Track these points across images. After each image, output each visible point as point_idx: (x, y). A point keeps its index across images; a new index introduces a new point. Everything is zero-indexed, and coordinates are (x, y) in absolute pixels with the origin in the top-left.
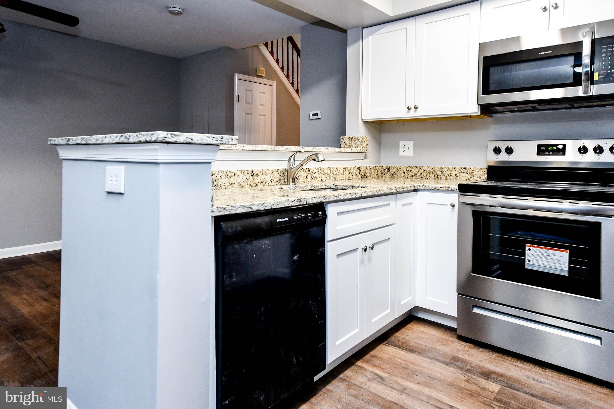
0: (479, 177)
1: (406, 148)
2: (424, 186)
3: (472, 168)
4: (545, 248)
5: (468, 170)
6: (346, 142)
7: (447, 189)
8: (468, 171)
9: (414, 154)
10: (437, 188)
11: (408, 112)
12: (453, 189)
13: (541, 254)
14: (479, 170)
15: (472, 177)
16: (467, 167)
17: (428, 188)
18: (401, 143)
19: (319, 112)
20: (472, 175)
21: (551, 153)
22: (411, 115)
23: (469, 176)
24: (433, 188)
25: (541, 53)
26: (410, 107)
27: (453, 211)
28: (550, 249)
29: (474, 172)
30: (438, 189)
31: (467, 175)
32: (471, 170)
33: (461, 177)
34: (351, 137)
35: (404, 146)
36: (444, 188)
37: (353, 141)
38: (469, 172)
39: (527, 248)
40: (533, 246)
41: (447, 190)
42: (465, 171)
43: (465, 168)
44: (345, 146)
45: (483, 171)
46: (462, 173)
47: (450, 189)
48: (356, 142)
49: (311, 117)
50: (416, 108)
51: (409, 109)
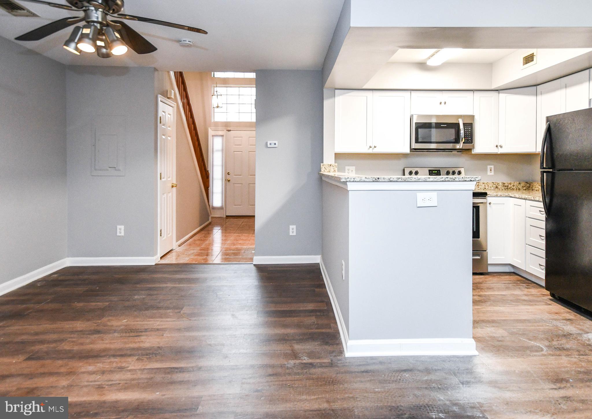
1: (350, 171)
6: (326, 167)
11: (369, 149)
18: (347, 168)
21: (435, 174)
22: (370, 151)
25: (442, 125)
26: (371, 146)
34: (330, 164)
35: (348, 170)
37: (331, 167)
44: (325, 170)
48: (334, 167)
49: (269, 146)
50: (375, 147)
51: (370, 147)
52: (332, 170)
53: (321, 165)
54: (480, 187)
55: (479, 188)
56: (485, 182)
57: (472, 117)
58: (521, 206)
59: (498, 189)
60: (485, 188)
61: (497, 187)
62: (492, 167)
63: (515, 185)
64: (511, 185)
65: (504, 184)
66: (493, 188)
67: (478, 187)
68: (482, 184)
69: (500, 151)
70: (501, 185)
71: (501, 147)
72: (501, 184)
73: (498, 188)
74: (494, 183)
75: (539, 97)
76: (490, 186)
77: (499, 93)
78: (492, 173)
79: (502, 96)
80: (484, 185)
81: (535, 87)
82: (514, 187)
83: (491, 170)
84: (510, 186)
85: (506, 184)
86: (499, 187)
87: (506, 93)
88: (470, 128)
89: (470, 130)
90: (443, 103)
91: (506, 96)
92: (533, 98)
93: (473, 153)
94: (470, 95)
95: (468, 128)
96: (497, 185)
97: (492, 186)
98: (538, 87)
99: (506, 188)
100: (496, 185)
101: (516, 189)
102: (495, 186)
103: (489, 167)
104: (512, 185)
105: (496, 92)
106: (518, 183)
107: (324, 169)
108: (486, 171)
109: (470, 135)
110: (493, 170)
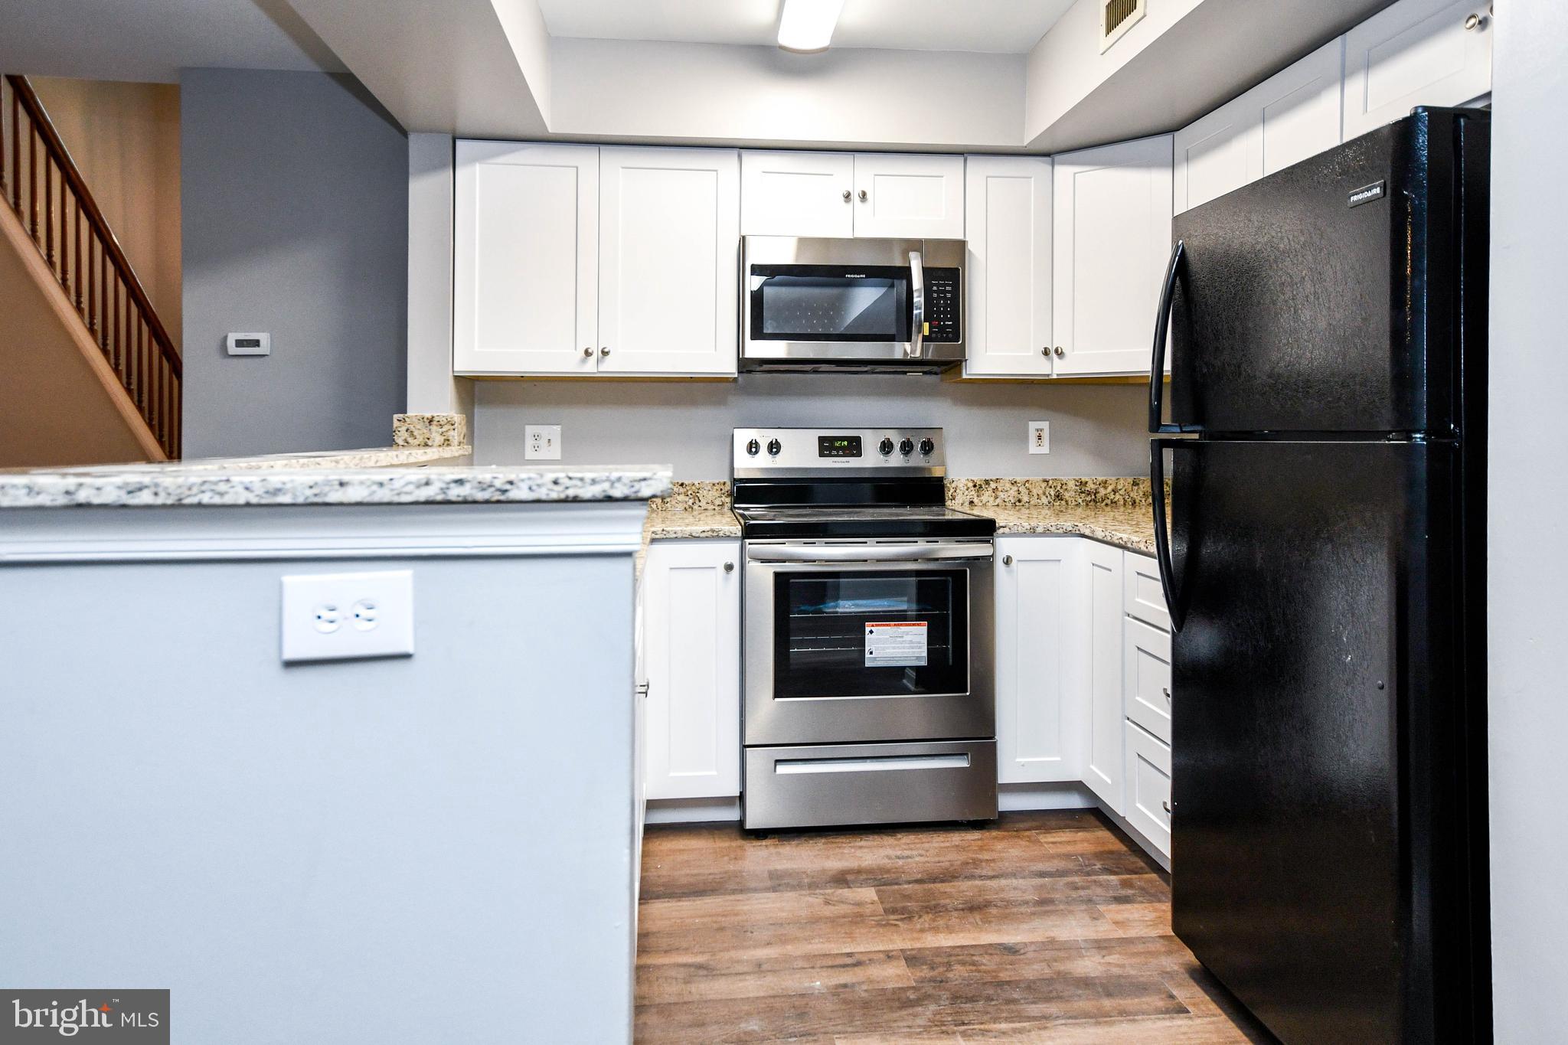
0: (710, 501)
1: (543, 442)
2: (665, 533)
3: (696, 483)
4: (895, 625)
5: (688, 488)
6: (412, 428)
7: (715, 534)
8: (688, 491)
9: (562, 456)
10: (694, 534)
11: (583, 361)
13: (888, 637)
14: (709, 488)
15: (697, 501)
16: (686, 482)
17: (675, 536)
18: (530, 430)
19: (264, 338)
20: (696, 498)
21: (841, 453)
22: (590, 368)
23: (691, 501)
24: (684, 536)
26: (590, 351)
27: (726, 580)
28: (901, 625)
29: (701, 492)
30: (697, 535)
31: (687, 499)
32: (693, 488)
33: (673, 503)
34: (429, 415)
35: (536, 437)
36: (710, 533)
37: (434, 428)
38: (689, 493)
39: (868, 629)
40: (877, 625)
41: (716, 537)
42: (682, 490)
43: (682, 485)
44: (410, 440)
45: (717, 490)
46: (676, 495)
47: (721, 534)
48: (444, 429)
49: (232, 349)
50: (605, 353)
51: (588, 353)
52: (438, 439)
53: (395, 421)
54: (1001, 495)
55: (998, 501)
56: (1018, 479)
57: (960, 246)
58: (1110, 570)
59: (1063, 502)
60: (1020, 501)
61: (1058, 497)
62: (1045, 425)
63: (1119, 487)
64: (1106, 488)
65: (1083, 484)
66: (1044, 500)
67: (996, 498)
68: (1008, 485)
69: (1059, 369)
70: (1074, 487)
71: (1060, 354)
72: (1071, 485)
73: (1062, 500)
74: (1051, 482)
75: (1181, 172)
76: (1035, 492)
77: (1054, 165)
78: (1045, 449)
79: (1065, 173)
80: (1016, 489)
81: (1169, 138)
82: (1118, 497)
83: (1040, 437)
84: (1102, 491)
85: (1091, 486)
86: (1067, 495)
88: (949, 285)
89: (949, 292)
90: (856, 198)
91: (1075, 173)
92: (1163, 176)
93: (964, 376)
94: (951, 169)
95: (945, 285)
96: (1059, 488)
97: (1044, 494)
98: (1177, 135)
99: (1089, 499)
100: (1055, 487)
101: (1122, 503)
102: (1052, 493)
103: (1033, 426)
104: (1110, 489)
105: (1044, 162)
106: (1130, 480)
107: (406, 435)
108: (1025, 439)
109: (949, 313)
110: (1046, 435)
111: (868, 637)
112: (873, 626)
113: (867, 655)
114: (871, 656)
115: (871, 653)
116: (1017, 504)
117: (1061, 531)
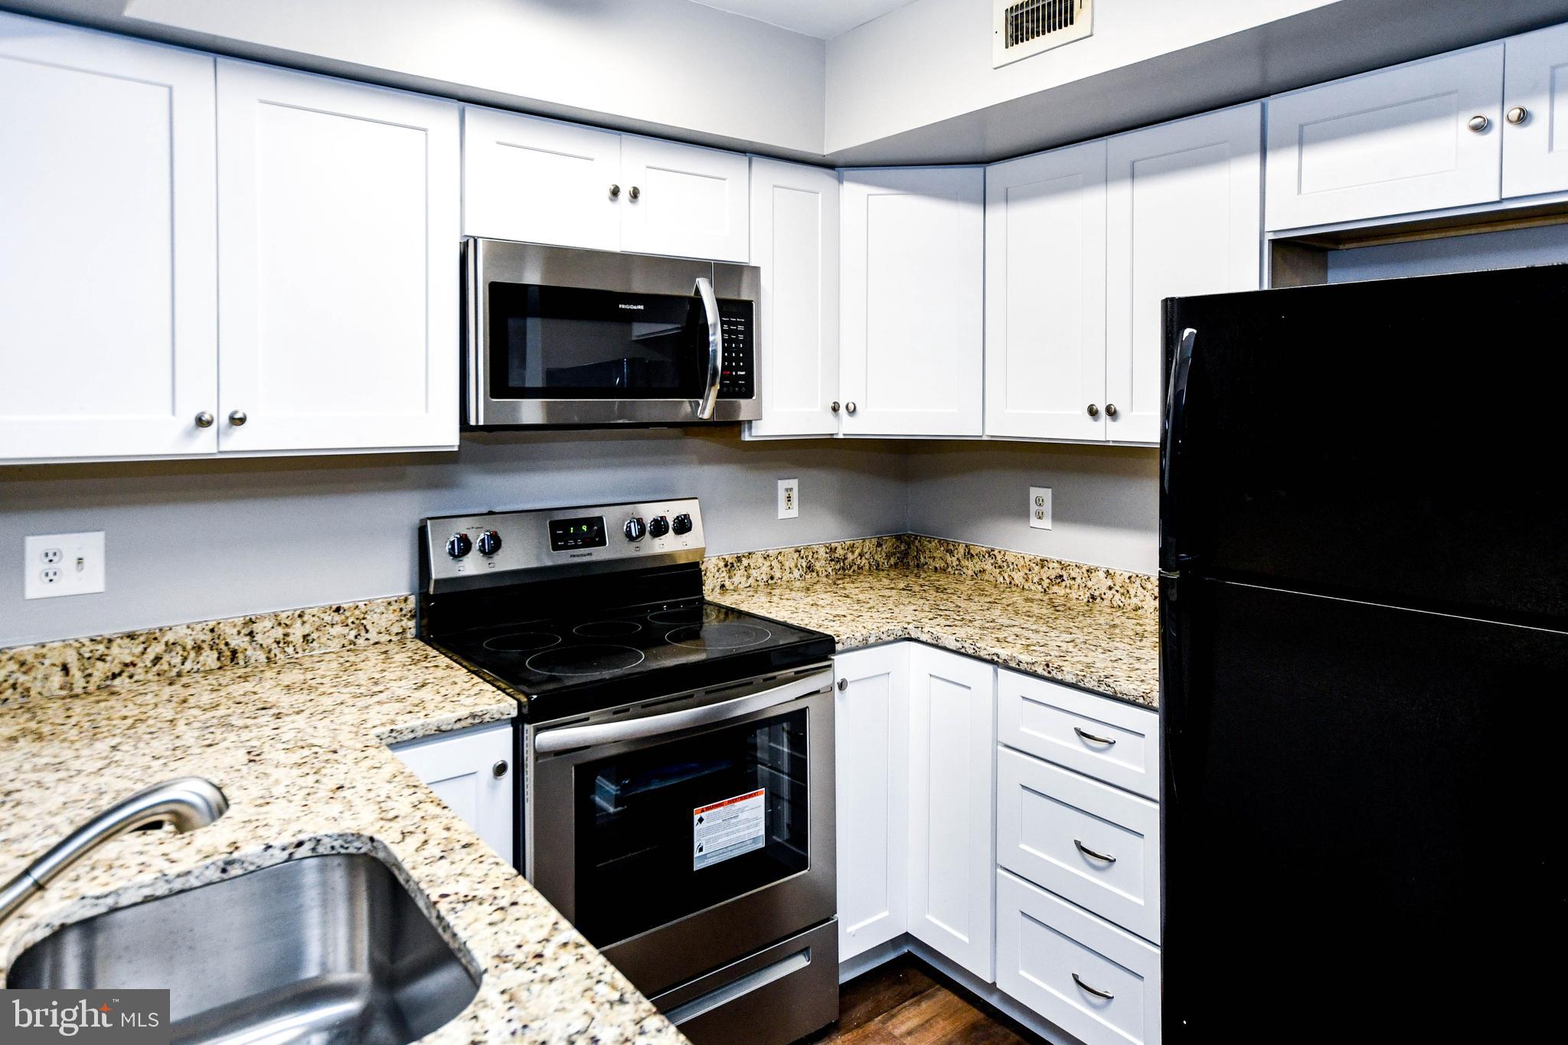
0: (383, 630)
1: (66, 565)
3: (361, 605)
4: (729, 802)
5: (347, 614)
8: (347, 618)
9: (108, 583)
10: (443, 728)
12: (497, 716)
13: (720, 821)
14: (382, 609)
15: (363, 633)
16: (345, 606)
17: (411, 736)
18: (38, 544)
20: (362, 628)
21: (579, 542)
22: (204, 445)
23: (353, 633)
24: (428, 733)
26: (208, 418)
27: (493, 788)
28: (736, 800)
29: (368, 617)
30: (449, 728)
31: (346, 630)
32: (357, 612)
33: (323, 640)
36: (470, 721)
38: (350, 621)
39: (696, 817)
40: (708, 809)
41: (478, 723)
42: (337, 618)
43: (338, 610)
45: (395, 610)
46: (328, 627)
47: (487, 718)
50: (237, 421)
51: (201, 422)
54: (754, 573)
55: (751, 581)
56: (770, 552)
57: (751, 274)
59: (814, 574)
60: (772, 578)
61: (810, 568)
62: (793, 483)
63: (865, 550)
64: (853, 552)
65: (833, 550)
66: (796, 574)
67: (748, 577)
68: (761, 560)
69: (846, 427)
70: (824, 555)
71: (852, 412)
72: (822, 551)
73: (813, 571)
74: (802, 552)
75: (997, 214)
76: (787, 565)
77: (840, 180)
78: (794, 513)
79: (854, 193)
80: (768, 563)
81: (975, 172)
82: (864, 561)
83: (789, 499)
84: (850, 557)
85: (840, 552)
86: (818, 566)
87: (866, 183)
88: (740, 323)
89: (741, 332)
90: (625, 195)
91: (868, 195)
92: (970, 214)
93: (743, 438)
94: (732, 168)
95: (737, 324)
96: (810, 557)
97: (796, 566)
98: (992, 169)
99: (837, 567)
100: (807, 557)
101: (867, 567)
102: (804, 565)
103: (782, 485)
104: (857, 553)
105: (827, 174)
106: (874, 541)
108: (774, 500)
109: (742, 359)
110: (795, 495)
111: (697, 828)
112: (703, 811)
113: (696, 854)
114: (701, 853)
115: (701, 850)
116: (770, 582)
117: (891, 638)
